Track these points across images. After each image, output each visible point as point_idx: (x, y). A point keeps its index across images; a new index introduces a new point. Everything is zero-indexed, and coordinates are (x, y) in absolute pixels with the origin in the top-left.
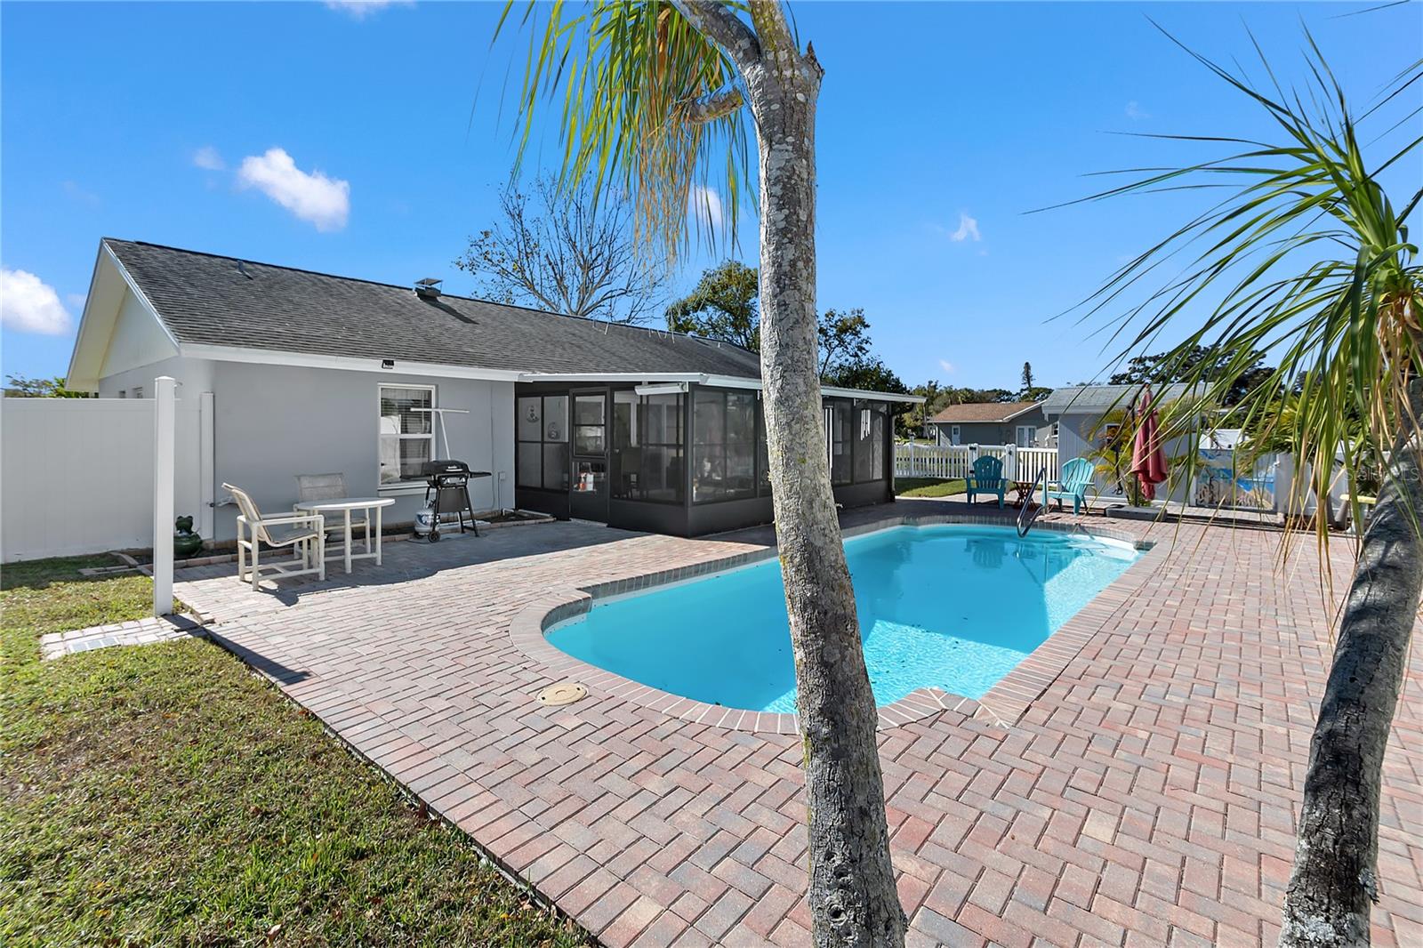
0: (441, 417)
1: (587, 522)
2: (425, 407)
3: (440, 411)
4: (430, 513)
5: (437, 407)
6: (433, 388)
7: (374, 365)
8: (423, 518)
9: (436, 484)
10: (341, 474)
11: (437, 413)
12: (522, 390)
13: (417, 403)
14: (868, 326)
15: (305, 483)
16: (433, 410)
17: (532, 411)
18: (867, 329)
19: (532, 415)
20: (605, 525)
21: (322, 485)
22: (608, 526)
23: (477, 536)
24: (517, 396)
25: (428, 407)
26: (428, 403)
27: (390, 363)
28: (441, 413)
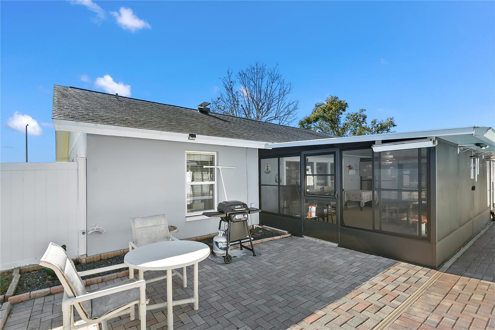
0: (220, 171)
1: (318, 240)
2: (210, 165)
3: (220, 167)
4: (224, 240)
5: (217, 165)
6: (215, 154)
7: (183, 137)
8: (219, 244)
9: (228, 219)
10: (164, 215)
11: (218, 169)
12: (263, 154)
13: (206, 163)
14: (395, 126)
15: (138, 224)
16: (215, 167)
17: (267, 167)
18: (395, 127)
19: (267, 169)
20: (336, 245)
21: (150, 225)
22: (338, 246)
23: (254, 255)
24: (260, 158)
25: (213, 165)
26: (212, 163)
27: (193, 136)
28: (220, 169)
